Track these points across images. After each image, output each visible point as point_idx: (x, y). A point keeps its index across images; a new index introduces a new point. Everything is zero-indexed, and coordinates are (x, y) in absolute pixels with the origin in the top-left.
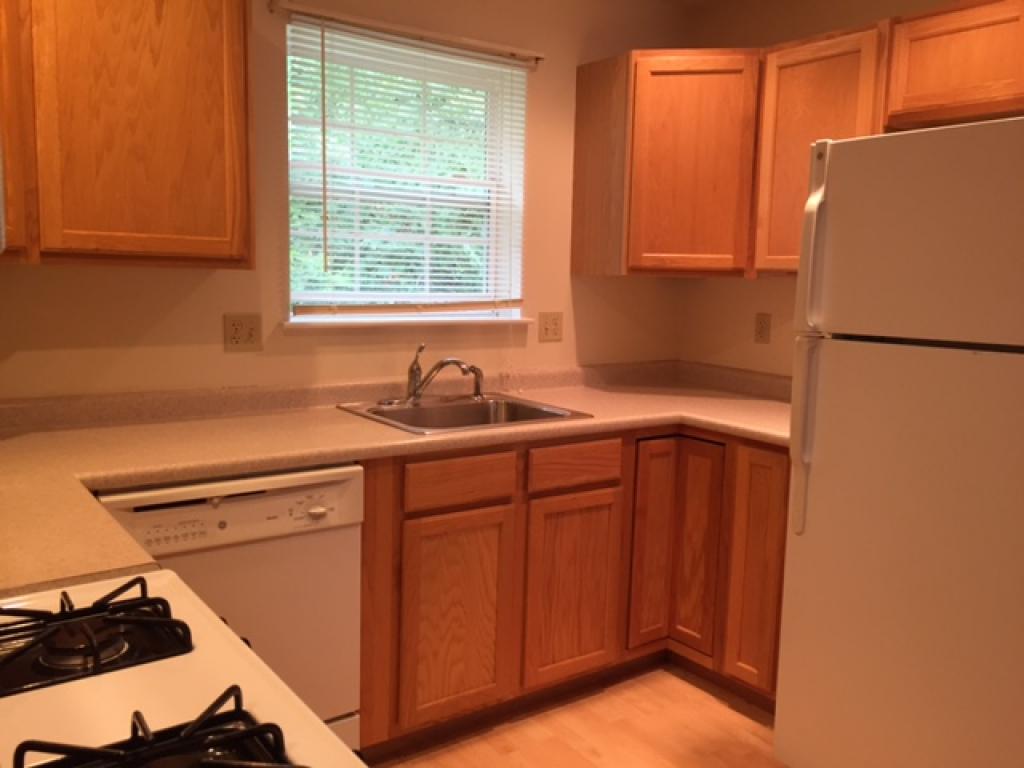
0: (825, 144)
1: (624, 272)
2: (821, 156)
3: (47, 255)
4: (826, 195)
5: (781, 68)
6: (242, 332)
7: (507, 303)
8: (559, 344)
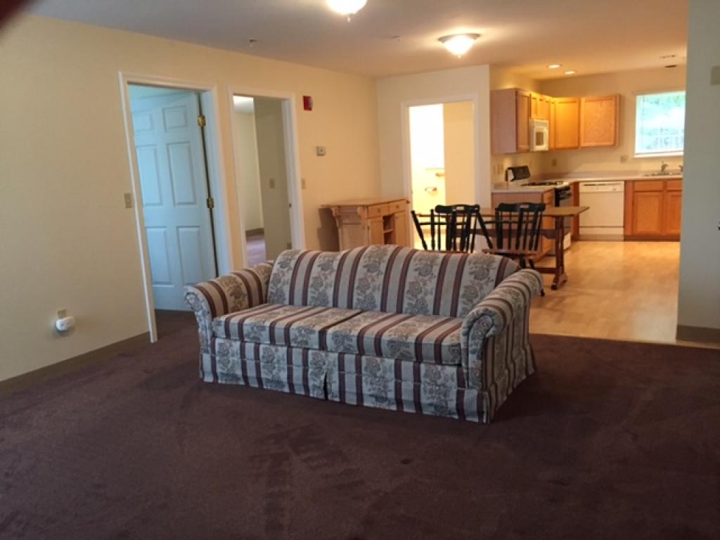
3: (582, 148)
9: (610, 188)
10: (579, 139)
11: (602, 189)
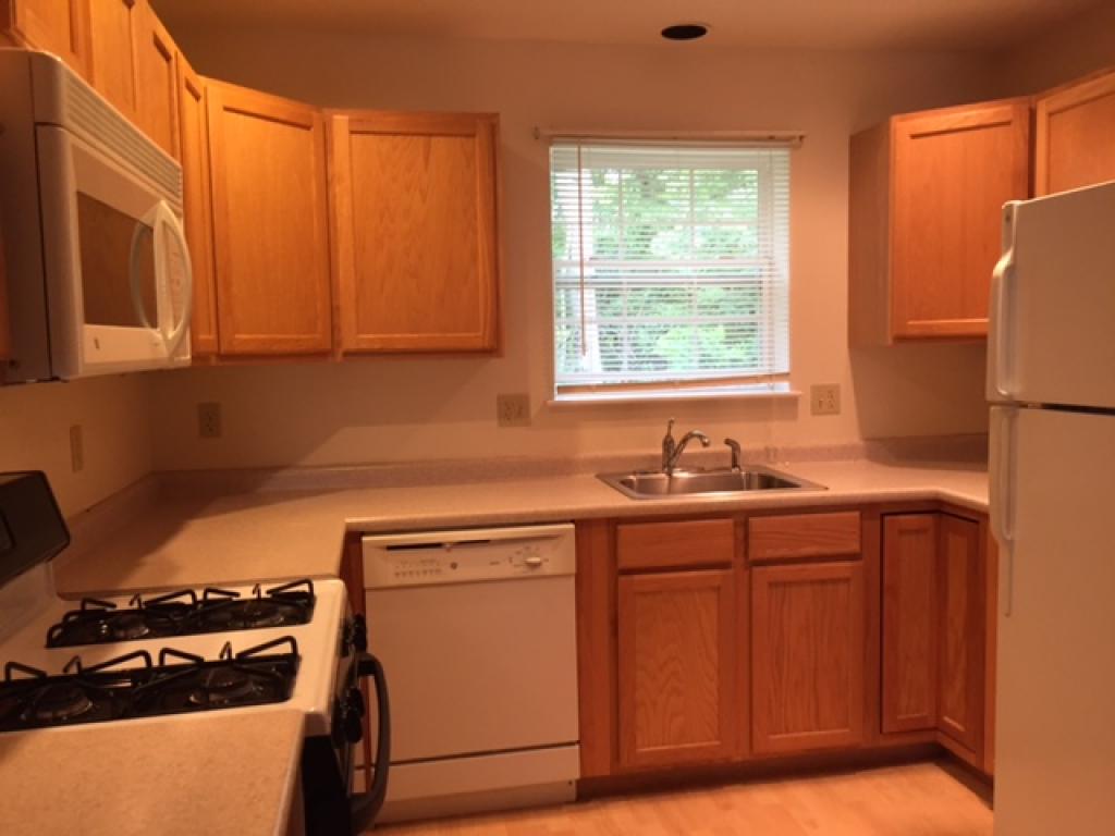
0: (1011, 206)
1: (890, 341)
2: (1009, 219)
3: (347, 354)
4: (1014, 258)
5: (1050, 114)
6: (514, 410)
7: (770, 377)
8: (835, 417)
9: (506, 565)
10: (334, 310)
11: (473, 567)
